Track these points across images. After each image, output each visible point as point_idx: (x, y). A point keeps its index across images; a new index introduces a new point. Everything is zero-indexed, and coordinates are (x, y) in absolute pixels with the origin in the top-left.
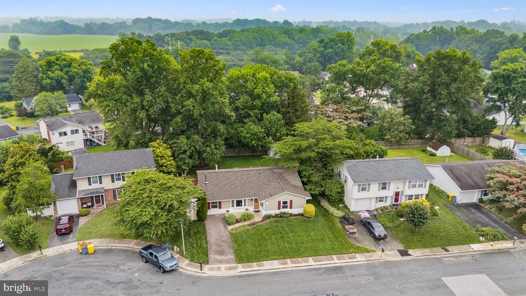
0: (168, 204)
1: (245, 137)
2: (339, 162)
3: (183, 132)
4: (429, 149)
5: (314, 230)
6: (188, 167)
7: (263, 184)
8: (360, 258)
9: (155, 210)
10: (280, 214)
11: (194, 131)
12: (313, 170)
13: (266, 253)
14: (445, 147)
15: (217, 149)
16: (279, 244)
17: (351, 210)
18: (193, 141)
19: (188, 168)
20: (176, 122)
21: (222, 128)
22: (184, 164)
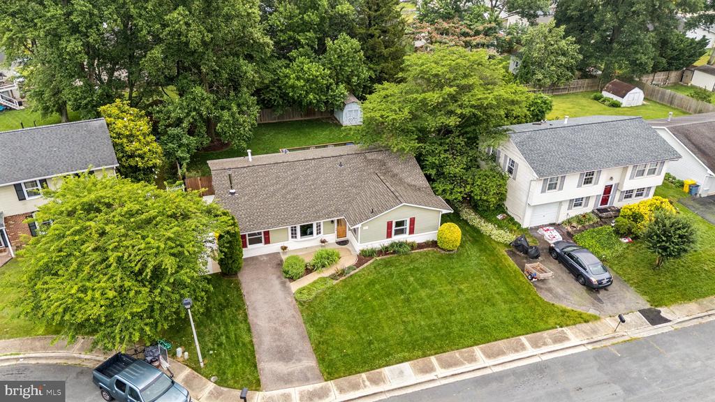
0: (150, 266)
1: (293, 87)
2: (498, 133)
3: (170, 80)
4: (605, 94)
5: (466, 279)
6: (188, 152)
7: (352, 186)
8: (575, 340)
9: (119, 283)
10: (392, 245)
11: (193, 78)
12: (446, 151)
13: (383, 345)
14: (637, 90)
15: (241, 112)
16: (405, 319)
17: (525, 226)
18: (194, 99)
19: (188, 156)
20: (153, 60)
21: (249, 69)
22: (179, 147)
